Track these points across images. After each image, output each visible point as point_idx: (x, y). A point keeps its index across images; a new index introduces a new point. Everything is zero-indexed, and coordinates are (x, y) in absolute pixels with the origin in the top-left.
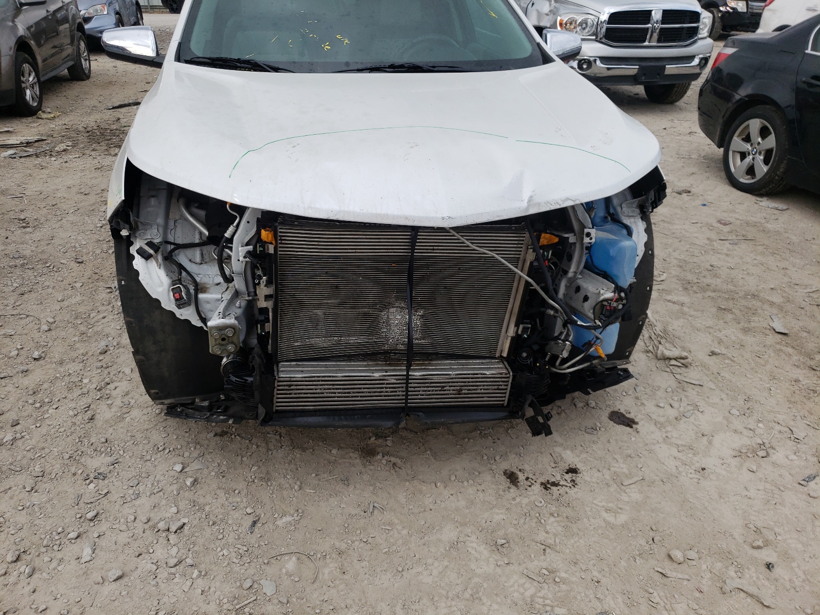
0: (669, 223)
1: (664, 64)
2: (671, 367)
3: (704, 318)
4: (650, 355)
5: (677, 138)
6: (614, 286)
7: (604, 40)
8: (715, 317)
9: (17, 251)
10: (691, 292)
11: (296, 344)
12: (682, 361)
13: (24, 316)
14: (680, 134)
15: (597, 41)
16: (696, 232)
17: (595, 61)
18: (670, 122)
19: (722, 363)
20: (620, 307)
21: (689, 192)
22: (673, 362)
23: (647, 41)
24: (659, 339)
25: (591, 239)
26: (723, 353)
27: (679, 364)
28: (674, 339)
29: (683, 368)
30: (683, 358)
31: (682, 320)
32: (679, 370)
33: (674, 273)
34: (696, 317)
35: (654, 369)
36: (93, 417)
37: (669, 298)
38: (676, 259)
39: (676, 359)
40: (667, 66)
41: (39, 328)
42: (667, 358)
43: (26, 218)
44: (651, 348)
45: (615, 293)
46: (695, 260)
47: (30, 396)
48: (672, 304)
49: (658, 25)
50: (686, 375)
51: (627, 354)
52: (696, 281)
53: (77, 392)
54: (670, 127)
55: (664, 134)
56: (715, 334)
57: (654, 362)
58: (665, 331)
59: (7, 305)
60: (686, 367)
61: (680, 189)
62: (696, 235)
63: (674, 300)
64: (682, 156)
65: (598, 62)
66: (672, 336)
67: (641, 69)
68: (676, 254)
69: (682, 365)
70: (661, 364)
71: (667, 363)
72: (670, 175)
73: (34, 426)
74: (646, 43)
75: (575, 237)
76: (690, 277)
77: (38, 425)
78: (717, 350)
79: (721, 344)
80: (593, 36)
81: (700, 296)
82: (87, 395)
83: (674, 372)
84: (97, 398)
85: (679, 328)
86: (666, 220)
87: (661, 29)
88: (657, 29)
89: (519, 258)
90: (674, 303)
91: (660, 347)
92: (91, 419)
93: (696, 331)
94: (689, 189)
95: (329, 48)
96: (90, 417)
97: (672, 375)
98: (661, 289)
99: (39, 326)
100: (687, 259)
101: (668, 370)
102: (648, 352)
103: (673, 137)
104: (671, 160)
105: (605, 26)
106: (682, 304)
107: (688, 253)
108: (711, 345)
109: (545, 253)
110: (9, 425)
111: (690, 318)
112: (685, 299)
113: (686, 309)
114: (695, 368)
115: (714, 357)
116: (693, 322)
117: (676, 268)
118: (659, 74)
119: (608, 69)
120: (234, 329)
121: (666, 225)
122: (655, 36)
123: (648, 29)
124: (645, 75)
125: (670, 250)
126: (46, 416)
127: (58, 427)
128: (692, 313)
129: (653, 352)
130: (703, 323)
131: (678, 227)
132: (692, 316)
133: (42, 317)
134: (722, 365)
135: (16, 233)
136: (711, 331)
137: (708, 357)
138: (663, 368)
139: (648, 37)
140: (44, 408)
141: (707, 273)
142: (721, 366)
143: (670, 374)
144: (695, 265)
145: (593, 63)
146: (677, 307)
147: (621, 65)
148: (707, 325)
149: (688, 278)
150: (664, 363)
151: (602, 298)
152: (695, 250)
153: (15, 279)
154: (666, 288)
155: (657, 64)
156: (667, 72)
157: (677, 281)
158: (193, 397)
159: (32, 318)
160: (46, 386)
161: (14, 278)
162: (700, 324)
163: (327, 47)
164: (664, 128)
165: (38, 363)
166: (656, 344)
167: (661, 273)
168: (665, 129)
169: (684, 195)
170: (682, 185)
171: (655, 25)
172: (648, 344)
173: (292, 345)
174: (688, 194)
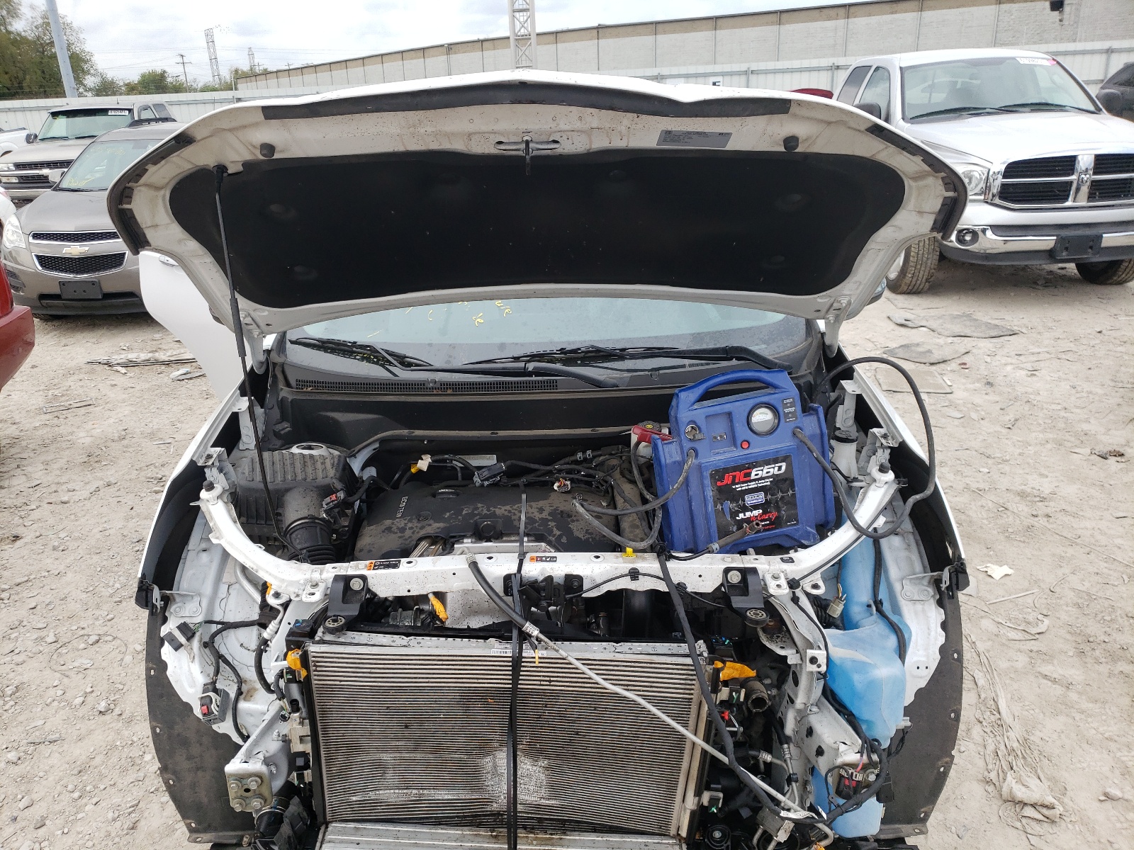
0: (1075, 515)
1: (1100, 232)
2: (1024, 821)
3: (1104, 717)
4: (991, 788)
5: (1120, 349)
6: (860, 741)
7: (997, 201)
8: (1125, 716)
9: (136, 531)
10: (1089, 660)
11: (354, 799)
12: (1045, 811)
13: (111, 638)
14: (1125, 342)
15: (987, 202)
16: (1119, 537)
17: (984, 231)
18: (1112, 319)
19: (1122, 819)
20: (872, 778)
21: (1122, 455)
22: (1028, 811)
23: (1070, 199)
24: (1011, 758)
25: (819, 666)
26: (1126, 797)
27: (1040, 817)
28: (1040, 760)
29: (1045, 824)
30: (1046, 807)
31: (1062, 719)
32: (1037, 828)
33: (1064, 617)
34: (1090, 716)
35: (994, 819)
36: (135, 825)
37: (1047, 669)
38: (1074, 590)
39: (1033, 806)
40: (1104, 235)
41: (122, 660)
42: (1020, 802)
43: (164, 476)
44: (993, 775)
45: (862, 756)
46: (1109, 592)
47: (74, 777)
48: (1050, 683)
49: (1088, 176)
50: (1049, 838)
51: (922, 815)
52: (1103, 638)
53: (132, 776)
54: (1109, 328)
55: (1098, 342)
56: (1119, 754)
57: (996, 803)
58: (1025, 742)
59: (97, 619)
60: (1053, 822)
61: (1105, 450)
62: (1118, 541)
63: (1055, 675)
64: (1120, 385)
65: (989, 233)
66: (1036, 753)
67: (1061, 240)
68: (1074, 581)
69: (1046, 820)
70: (1009, 810)
71: (1018, 810)
72: (1092, 421)
73: (60, 832)
74: (1069, 203)
75: (798, 655)
76: (1094, 629)
77: (66, 831)
78: (1115, 792)
79: (1127, 777)
80: (980, 194)
81: (1104, 669)
82: (141, 783)
83: (1029, 830)
84: (151, 791)
85: (1055, 736)
86: (1068, 508)
87: (1093, 182)
88: (1087, 182)
89: (691, 699)
90: (1054, 681)
91: (1010, 775)
92: (132, 828)
93: (1085, 746)
94: (1122, 451)
95: (482, 321)
96: (131, 825)
97: (1025, 838)
98: (1035, 649)
99: (121, 656)
100: (1093, 591)
101: (1018, 825)
102: (989, 782)
103: (1111, 346)
104: (1100, 391)
105: (1000, 180)
106: (1069, 686)
107: (1097, 578)
108: (1107, 778)
109: (734, 694)
110: (32, 826)
111: (1078, 716)
112: (1074, 673)
113: (1073, 696)
114: (1070, 826)
115: (1108, 804)
116: (1081, 725)
117: (1070, 609)
118: (1091, 248)
119: (1006, 241)
120: (261, 777)
121: (1067, 519)
122: (1085, 189)
123: (1071, 183)
124: (1067, 249)
125: (1067, 570)
126: (79, 816)
127: (87, 837)
128: (1086, 705)
129: (997, 784)
130: (1101, 729)
131: (1088, 524)
132: (1082, 712)
133: (131, 640)
134: (1121, 822)
135: (145, 500)
136: (1113, 746)
137: (1098, 804)
138: (1009, 820)
139: (1072, 193)
140: (83, 801)
141: (1126, 623)
142: (1119, 825)
143: (1021, 833)
144: (1107, 603)
145: (980, 234)
146: (1059, 690)
147: (1026, 236)
148: (1107, 735)
149: (1088, 631)
150: (1013, 810)
151: (839, 761)
152: (1111, 572)
153: (120, 576)
154: (1044, 649)
155: (1088, 232)
156: (1104, 244)
157: (1068, 637)
158: (240, 833)
159: (119, 641)
160: (98, 760)
161: (119, 574)
162: (1094, 732)
163: (479, 320)
164: (1099, 330)
165: (103, 718)
166: (1004, 767)
167: (1040, 617)
168: (1100, 332)
169: (1112, 460)
170: (1110, 441)
171: (1083, 176)
172: (990, 767)
173: (348, 799)
174: (1119, 459)
